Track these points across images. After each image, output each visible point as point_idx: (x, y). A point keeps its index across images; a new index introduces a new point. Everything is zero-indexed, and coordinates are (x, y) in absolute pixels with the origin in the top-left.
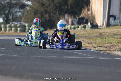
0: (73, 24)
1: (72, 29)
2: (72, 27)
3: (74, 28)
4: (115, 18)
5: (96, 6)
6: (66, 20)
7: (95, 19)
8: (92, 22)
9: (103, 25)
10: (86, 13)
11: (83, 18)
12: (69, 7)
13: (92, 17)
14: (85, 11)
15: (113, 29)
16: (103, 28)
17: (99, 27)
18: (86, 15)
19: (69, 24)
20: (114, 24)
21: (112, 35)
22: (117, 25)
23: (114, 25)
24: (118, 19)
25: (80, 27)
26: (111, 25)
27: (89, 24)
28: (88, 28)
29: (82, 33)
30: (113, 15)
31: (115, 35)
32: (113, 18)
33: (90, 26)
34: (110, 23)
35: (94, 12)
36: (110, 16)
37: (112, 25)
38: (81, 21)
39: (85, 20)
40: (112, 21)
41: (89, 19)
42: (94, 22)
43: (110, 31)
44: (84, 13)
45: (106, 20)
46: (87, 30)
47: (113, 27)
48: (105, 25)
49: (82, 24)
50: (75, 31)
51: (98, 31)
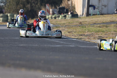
0: (53, 14)
1: (53, 19)
2: (53, 16)
3: (55, 18)
4: (94, 8)
6: (47, 10)
7: (75, 8)
8: (72, 12)
9: (83, 14)
10: (67, 3)
11: (63, 8)
13: (73, 6)
14: (65, 1)
15: (92, 18)
16: (83, 18)
17: (79, 17)
18: (66, 5)
19: (50, 14)
20: (93, 13)
21: (91, 24)
22: (96, 14)
23: (94, 15)
24: (97, 8)
25: (60, 16)
26: (90, 15)
27: (69, 13)
28: (69, 17)
29: (63, 22)
30: (92, 5)
31: (95, 24)
32: (93, 7)
33: (70, 16)
34: (90, 13)
35: (74, 2)
36: (89, 6)
37: (92, 15)
38: (61, 10)
39: (65, 10)
40: (92, 11)
41: (70, 9)
42: (74, 12)
43: (90, 20)
44: (64, 3)
45: (85, 10)
47: (93, 16)
48: (85, 15)
49: (62, 14)
50: (56, 20)
51: (78, 20)
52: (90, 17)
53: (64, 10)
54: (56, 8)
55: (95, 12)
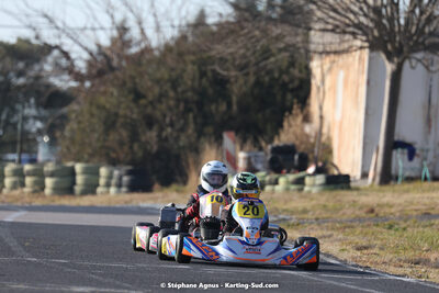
0: (251, 170)
4: (411, 152)
5: (334, 106)
6: (228, 153)
7: (331, 151)
8: (320, 164)
10: (299, 131)
11: (288, 150)
12: (235, 107)
13: (324, 144)
14: (293, 123)
15: (408, 191)
16: (366, 189)
17: (352, 185)
18: (297, 138)
19: (236, 170)
20: (407, 174)
22: (419, 178)
23: (409, 179)
25: (282, 180)
27: (311, 170)
28: (313, 185)
30: (401, 139)
31: (426, 215)
33: (320, 179)
34: (393, 172)
35: (329, 128)
36: (393, 144)
37: (400, 179)
38: (280, 158)
39: (296, 157)
40: (401, 164)
41: (313, 152)
42: (329, 166)
44: (292, 130)
45: (377, 160)
46: (309, 192)
47: (407, 186)
48: (374, 179)
49: (285, 171)
51: (356, 199)
52: (397, 187)
53: (293, 159)
54: (261, 149)
55: (412, 169)
